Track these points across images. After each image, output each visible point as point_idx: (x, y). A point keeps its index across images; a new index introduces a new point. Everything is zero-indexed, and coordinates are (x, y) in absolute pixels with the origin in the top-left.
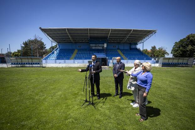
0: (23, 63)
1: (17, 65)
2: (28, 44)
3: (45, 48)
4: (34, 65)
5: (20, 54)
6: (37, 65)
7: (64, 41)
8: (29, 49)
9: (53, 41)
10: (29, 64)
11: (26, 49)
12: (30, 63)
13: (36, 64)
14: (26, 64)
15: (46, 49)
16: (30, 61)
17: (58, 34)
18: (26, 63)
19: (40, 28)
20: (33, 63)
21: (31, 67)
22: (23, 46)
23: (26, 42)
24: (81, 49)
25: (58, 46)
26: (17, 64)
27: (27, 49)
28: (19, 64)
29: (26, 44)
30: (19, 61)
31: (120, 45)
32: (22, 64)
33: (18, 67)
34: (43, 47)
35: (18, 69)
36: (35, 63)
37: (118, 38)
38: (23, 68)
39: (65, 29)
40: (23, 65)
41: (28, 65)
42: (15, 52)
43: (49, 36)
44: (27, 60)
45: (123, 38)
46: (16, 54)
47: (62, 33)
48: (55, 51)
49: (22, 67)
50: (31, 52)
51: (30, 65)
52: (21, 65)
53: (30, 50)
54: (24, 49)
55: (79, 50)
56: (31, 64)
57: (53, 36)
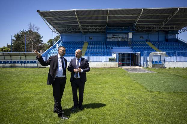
0: (13, 61)
1: (4, 65)
2: (20, 37)
3: (42, 41)
4: (29, 65)
5: (10, 49)
6: (32, 65)
7: (70, 30)
8: (21, 43)
9: (54, 30)
10: (21, 62)
11: (17, 42)
12: (23, 61)
13: (32, 62)
14: (17, 63)
15: (43, 43)
16: (23, 58)
17: (62, 19)
18: (16, 61)
19: (38, 11)
20: (27, 61)
21: (24, 67)
22: (15, 39)
23: (18, 34)
24: (93, 42)
25: (60, 37)
26: (4, 62)
27: (19, 44)
28: (8, 62)
29: (18, 37)
30: (8, 58)
31: (149, 35)
32: (11, 62)
33: (6, 67)
34: (39, 40)
35: (5, 70)
36: (30, 61)
37: (149, 25)
38: (13, 69)
39: (74, 11)
40: (13, 64)
41: (20, 65)
42: (4, 48)
43: (50, 23)
44: (19, 56)
45: (158, 24)
46: (5, 49)
47: (68, 19)
48: (57, 45)
49: (11, 67)
50: (23, 47)
51: (23, 65)
52: (10, 64)
53: (23, 44)
54: (15, 43)
55: (90, 43)
56: (25, 63)
57: (55, 24)
